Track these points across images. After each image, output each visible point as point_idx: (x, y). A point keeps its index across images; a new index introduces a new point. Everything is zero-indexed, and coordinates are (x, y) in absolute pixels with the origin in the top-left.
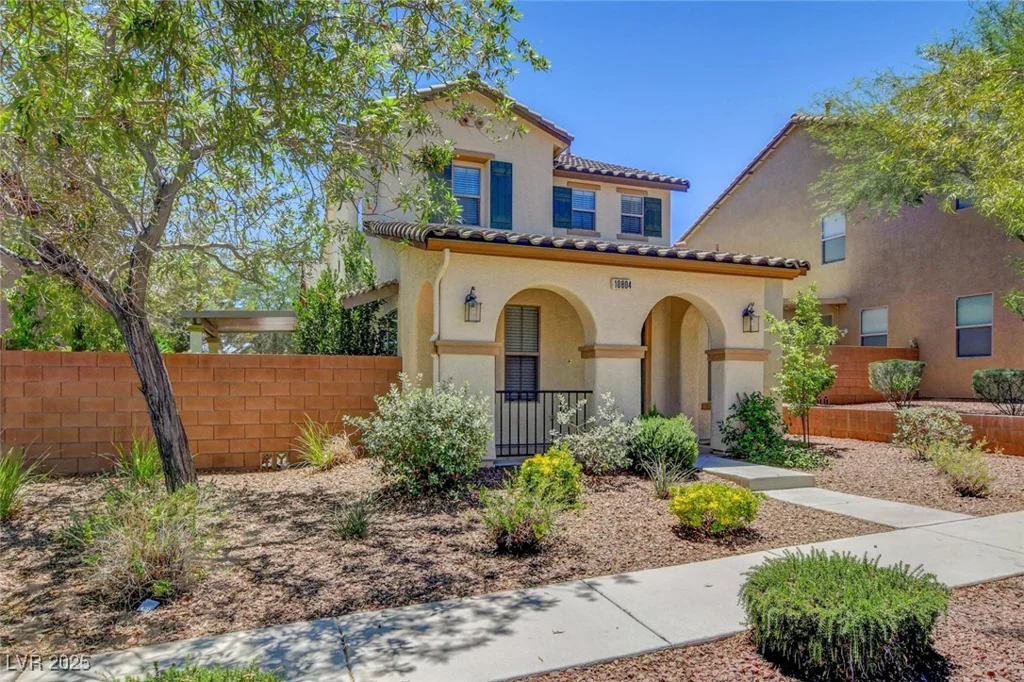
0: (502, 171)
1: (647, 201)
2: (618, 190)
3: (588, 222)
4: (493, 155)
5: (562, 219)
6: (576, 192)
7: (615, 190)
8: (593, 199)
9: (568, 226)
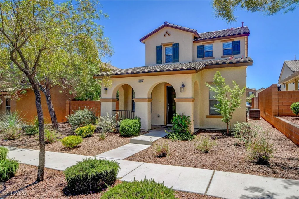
0: (176, 46)
1: (234, 43)
2: (221, 41)
3: (210, 54)
4: (173, 42)
5: (200, 55)
6: (206, 46)
7: (220, 42)
8: (212, 47)
9: (203, 57)
